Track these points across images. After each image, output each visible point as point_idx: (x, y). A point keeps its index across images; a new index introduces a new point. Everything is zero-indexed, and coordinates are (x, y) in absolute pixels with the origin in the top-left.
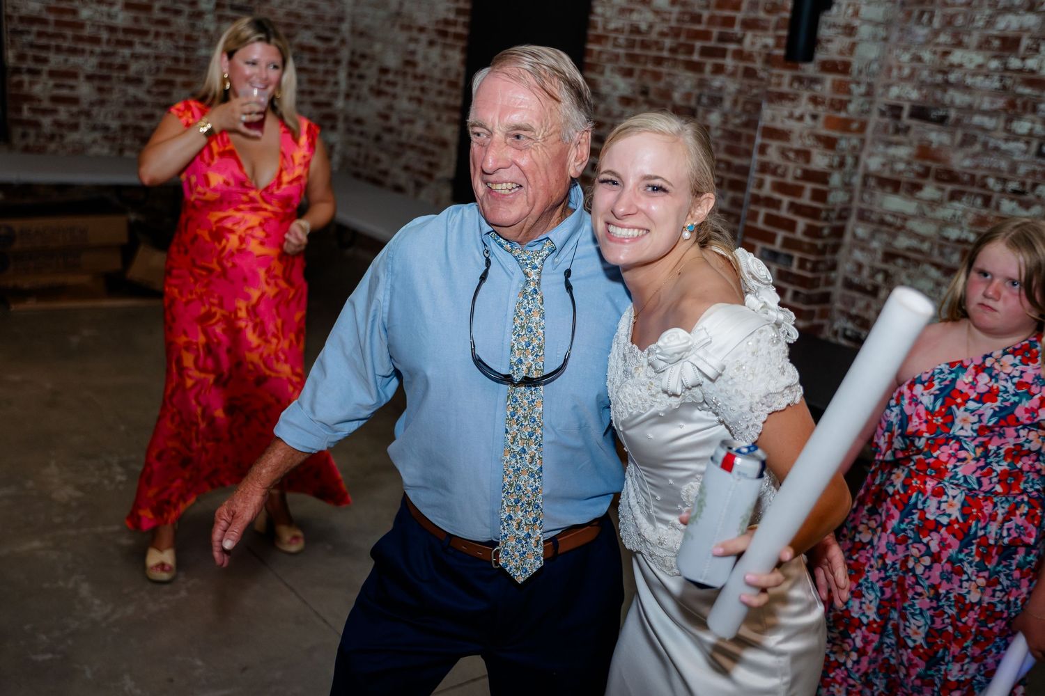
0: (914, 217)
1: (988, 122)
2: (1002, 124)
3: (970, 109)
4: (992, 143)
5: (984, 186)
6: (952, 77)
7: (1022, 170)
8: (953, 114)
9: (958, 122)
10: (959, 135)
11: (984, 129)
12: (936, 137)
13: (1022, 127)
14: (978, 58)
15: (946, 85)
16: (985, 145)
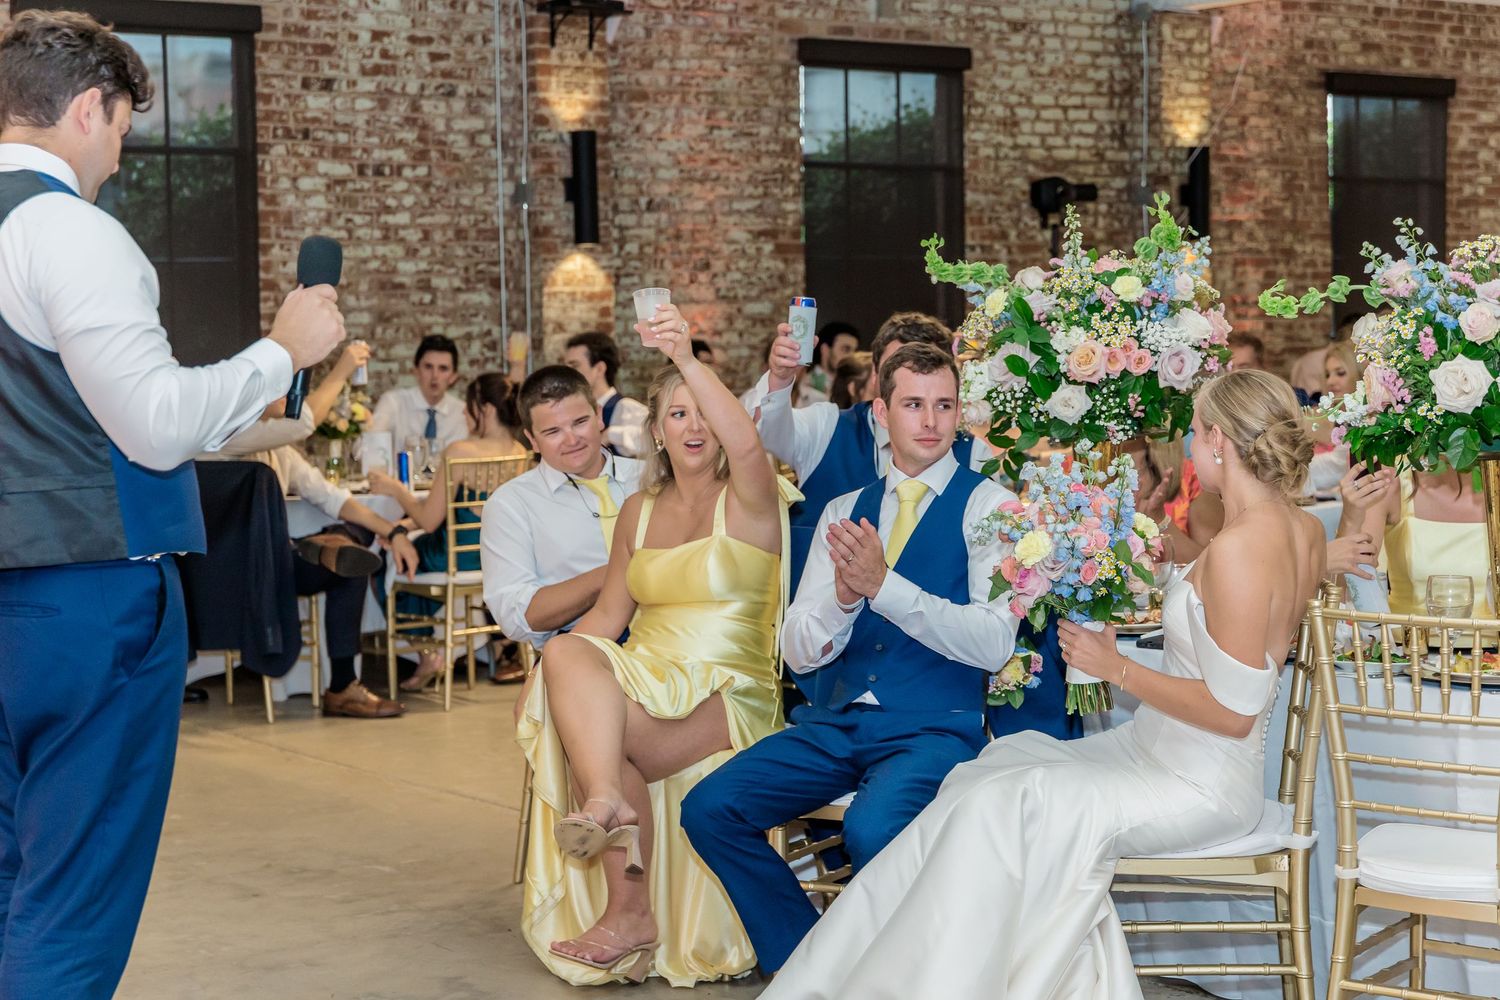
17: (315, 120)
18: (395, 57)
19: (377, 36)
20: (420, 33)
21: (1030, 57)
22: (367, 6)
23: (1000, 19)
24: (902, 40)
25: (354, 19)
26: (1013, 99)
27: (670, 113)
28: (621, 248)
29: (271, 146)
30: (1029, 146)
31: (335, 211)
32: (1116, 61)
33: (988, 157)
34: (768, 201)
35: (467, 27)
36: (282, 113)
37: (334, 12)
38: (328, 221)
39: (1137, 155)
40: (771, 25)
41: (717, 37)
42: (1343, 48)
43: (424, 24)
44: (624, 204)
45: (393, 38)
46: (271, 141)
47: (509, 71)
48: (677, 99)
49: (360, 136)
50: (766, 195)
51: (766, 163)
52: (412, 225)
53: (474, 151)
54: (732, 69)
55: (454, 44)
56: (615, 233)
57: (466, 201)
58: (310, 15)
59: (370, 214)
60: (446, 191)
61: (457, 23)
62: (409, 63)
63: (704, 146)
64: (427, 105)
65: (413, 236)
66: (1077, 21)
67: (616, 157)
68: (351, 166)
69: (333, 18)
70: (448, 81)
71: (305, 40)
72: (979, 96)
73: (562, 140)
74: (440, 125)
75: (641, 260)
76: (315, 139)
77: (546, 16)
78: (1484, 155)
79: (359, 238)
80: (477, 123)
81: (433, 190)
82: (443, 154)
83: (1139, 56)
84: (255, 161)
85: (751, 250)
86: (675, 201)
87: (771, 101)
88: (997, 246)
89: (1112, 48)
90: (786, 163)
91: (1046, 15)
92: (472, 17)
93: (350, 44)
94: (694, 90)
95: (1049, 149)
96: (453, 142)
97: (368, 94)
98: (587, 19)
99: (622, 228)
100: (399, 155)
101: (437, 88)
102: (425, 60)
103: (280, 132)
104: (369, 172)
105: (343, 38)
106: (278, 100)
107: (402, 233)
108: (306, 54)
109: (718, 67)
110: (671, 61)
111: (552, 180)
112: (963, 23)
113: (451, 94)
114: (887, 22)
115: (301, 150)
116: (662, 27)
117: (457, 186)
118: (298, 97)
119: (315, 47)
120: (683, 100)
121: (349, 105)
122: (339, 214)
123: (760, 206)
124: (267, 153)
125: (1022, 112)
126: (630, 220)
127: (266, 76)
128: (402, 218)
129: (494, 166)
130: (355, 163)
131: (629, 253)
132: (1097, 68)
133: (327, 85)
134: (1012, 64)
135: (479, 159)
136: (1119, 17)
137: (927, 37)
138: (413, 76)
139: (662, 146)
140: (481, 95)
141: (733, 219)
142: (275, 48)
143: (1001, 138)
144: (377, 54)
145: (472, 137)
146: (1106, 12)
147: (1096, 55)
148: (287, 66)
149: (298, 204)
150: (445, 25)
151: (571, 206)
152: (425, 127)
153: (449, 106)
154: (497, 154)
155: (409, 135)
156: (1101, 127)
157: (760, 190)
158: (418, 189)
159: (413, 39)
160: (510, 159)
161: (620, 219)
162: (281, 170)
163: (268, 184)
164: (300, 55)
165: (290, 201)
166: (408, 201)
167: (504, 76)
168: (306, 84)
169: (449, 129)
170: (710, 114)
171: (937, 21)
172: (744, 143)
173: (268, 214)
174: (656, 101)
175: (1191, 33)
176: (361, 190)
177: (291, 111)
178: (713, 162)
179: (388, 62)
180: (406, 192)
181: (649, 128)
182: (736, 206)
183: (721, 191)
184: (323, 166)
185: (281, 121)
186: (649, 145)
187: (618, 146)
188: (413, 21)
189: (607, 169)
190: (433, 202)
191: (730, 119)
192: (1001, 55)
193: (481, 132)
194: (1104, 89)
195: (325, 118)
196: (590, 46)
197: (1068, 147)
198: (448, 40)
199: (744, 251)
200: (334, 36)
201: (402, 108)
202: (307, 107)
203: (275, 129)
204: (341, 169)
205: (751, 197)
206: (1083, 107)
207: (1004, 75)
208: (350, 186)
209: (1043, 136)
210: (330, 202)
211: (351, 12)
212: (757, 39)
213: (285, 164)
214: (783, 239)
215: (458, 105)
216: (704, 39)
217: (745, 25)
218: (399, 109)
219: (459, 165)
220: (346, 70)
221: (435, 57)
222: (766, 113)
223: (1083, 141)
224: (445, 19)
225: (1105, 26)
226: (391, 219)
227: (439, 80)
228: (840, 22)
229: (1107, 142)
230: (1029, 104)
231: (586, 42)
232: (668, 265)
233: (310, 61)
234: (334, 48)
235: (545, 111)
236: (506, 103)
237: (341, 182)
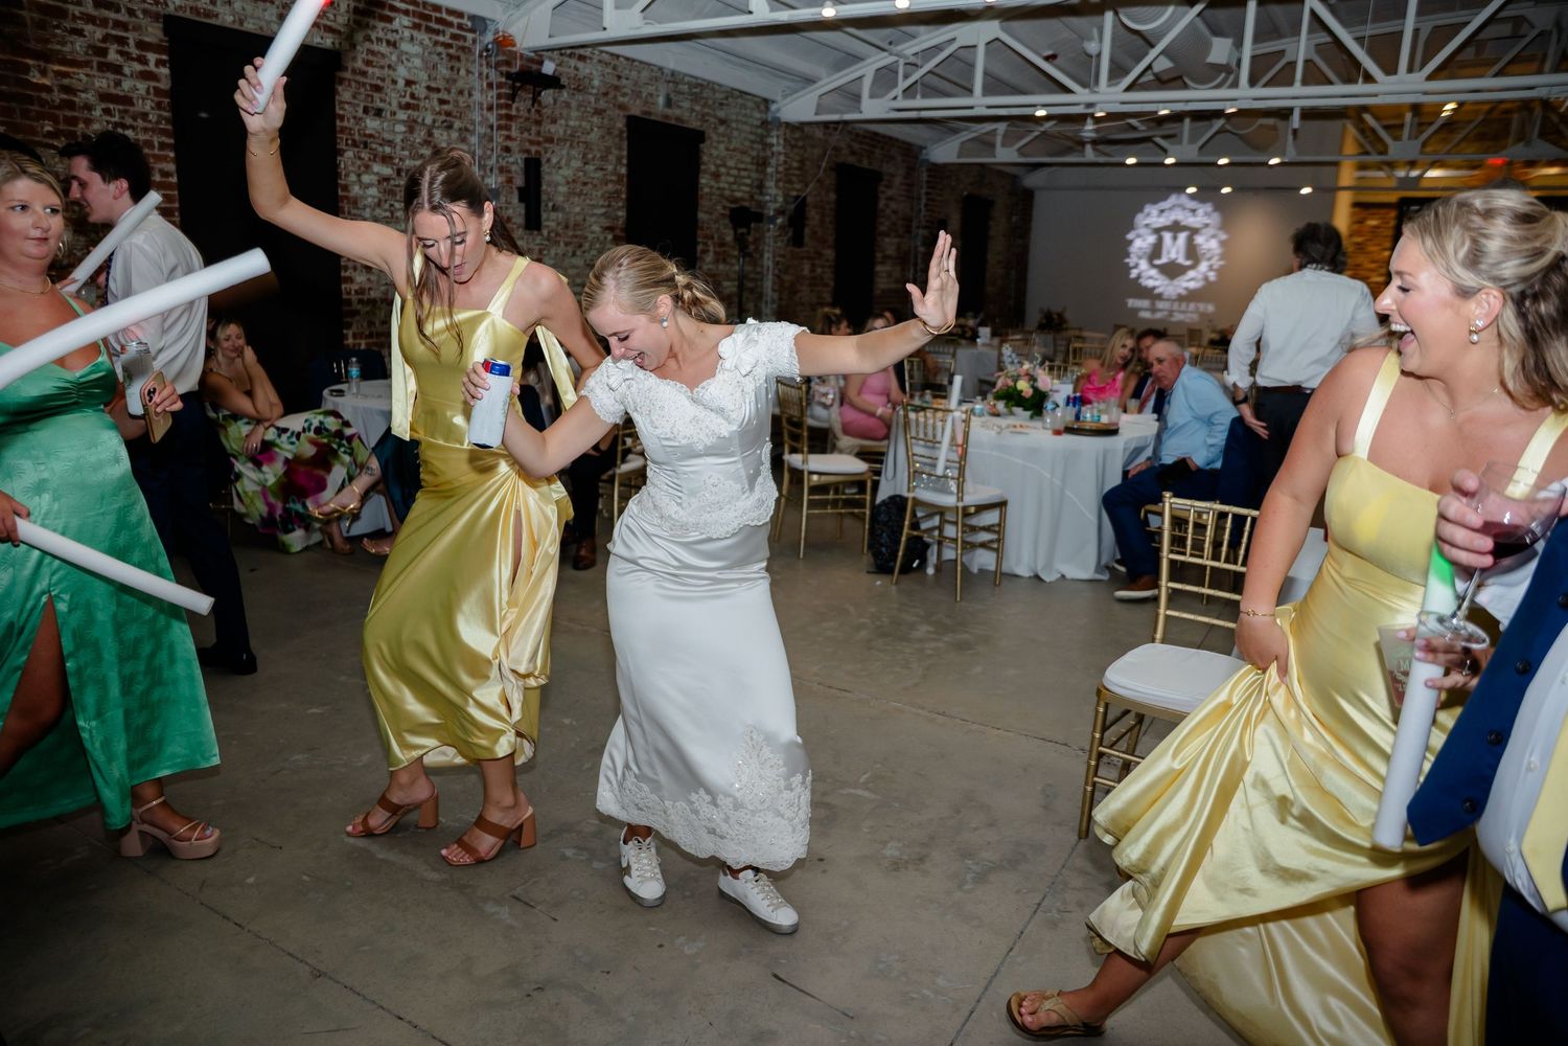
17: (371, 136)
18: (418, 99)
19: (409, 83)
20: (433, 85)
21: (725, 139)
22: (402, 62)
23: (715, 117)
24: (673, 122)
25: (394, 70)
26: (718, 162)
27: (564, 152)
29: (344, 151)
30: (724, 189)
31: (383, 198)
32: (760, 147)
33: (707, 193)
34: (610, 209)
35: (460, 84)
36: (351, 129)
37: (382, 62)
38: (379, 204)
39: (768, 198)
40: (614, 105)
41: (589, 109)
42: (844, 152)
43: (435, 79)
45: (418, 86)
46: (344, 147)
47: (482, 116)
48: (568, 144)
49: (398, 150)
50: (609, 206)
51: (610, 187)
54: (596, 129)
55: (453, 95)
58: (368, 63)
61: (455, 81)
62: (427, 104)
63: (581, 174)
64: (436, 133)
66: (746, 123)
68: (392, 168)
69: (382, 67)
70: (448, 119)
71: (365, 80)
72: (705, 158)
73: (517, 163)
76: (371, 149)
77: (510, 82)
78: (888, 211)
79: (397, 218)
83: (772, 145)
84: (335, 160)
85: (602, 238)
86: (566, 206)
87: (613, 150)
88: (710, 243)
89: (758, 139)
90: (619, 187)
91: (734, 117)
92: (463, 78)
93: (391, 87)
94: (577, 140)
95: (733, 191)
97: (402, 122)
98: (531, 87)
101: (443, 122)
102: (436, 103)
103: (350, 142)
105: (388, 81)
106: (348, 119)
108: (366, 90)
109: (588, 127)
110: (566, 120)
111: (511, 188)
112: (700, 117)
113: (450, 127)
114: (669, 112)
115: (363, 155)
116: (562, 99)
118: (360, 119)
119: (371, 85)
120: (571, 145)
121: (392, 128)
122: (386, 201)
123: (606, 213)
124: (342, 155)
125: (723, 170)
127: (341, 102)
130: (395, 167)
132: (752, 149)
133: (379, 113)
134: (719, 142)
136: (763, 123)
137: (682, 121)
138: (429, 112)
139: (561, 172)
140: (467, 130)
141: (593, 219)
142: (347, 83)
143: (713, 183)
144: (408, 95)
146: (757, 119)
147: (753, 142)
148: (354, 97)
149: (361, 192)
150: (448, 81)
151: (523, 205)
153: (449, 135)
156: (753, 182)
157: (607, 203)
159: (429, 88)
162: (351, 168)
163: (343, 177)
164: (362, 90)
165: (356, 190)
167: (480, 119)
168: (366, 111)
170: (585, 155)
171: (688, 114)
172: (599, 174)
173: (342, 198)
174: (558, 144)
175: (797, 135)
177: (357, 128)
178: (585, 184)
179: (415, 102)
181: (554, 160)
182: (595, 211)
183: (588, 202)
184: (376, 168)
185: (351, 134)
186: (554, 171)
188: (429, 76)
191: (593, 159)
192: (715, 137)
194: (755, 161)
195: (377, 135)
196: (533, 105)
197: (739, 191)
198: (449, 91)
199: (598, 238)
200: (383, 80)
201: (422, 133)
202: (366, 127)
203: (347, 140)
204: (387, 171)
205: (602, 206)
206: (745, 170)
207: (716, 148)
208: (392, 182)
209: (730, 184)
210: (380, 192)
211: (393, 64)
212: (608, 112)
213: (353, 164)
214: (618, 232)
215: (455, 135)
216: (583, 109)
217: (602, 104)
218: (419, 136)
220: (390, 104)
221: (442, 102)
222: (611, 157)
223: (744, 188)
224: (447, 77)
225: (757, 127)
227: (443, 118)
228: (645, 109)
229: (755, 190)
230: (724, 165)
231: (530, 102)
232: (562, 244)
233: (368, 95)
234: (383, 88)
235: (509, 143)
236: (482, 137)
237: (387, 179)
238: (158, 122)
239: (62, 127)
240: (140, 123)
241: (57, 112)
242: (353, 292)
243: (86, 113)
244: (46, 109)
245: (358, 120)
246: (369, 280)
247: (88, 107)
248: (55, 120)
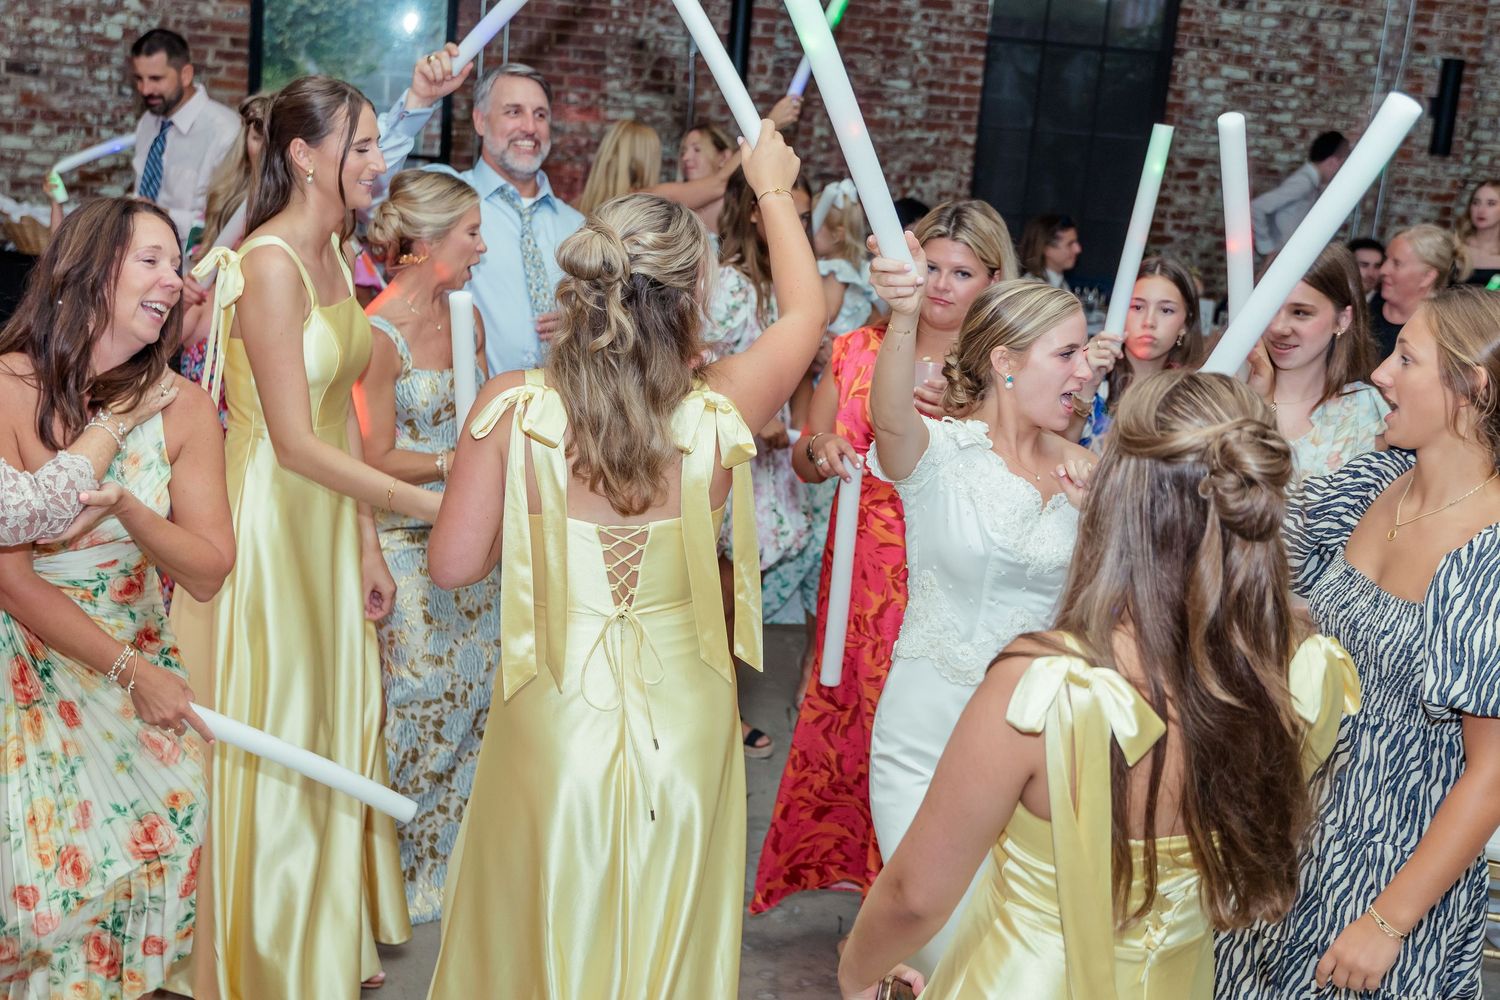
0: (31, 151)
1: (76, 73)
2: (86, 74)
3: (58, 63)
4: (82, 88)
5: (84, 120)
6: (38, 38)
7: (110, 106)
8: (44, 68)
9: (50, 74)
10: (53, 84)
11: (75, 79)
12: (34, 86)
13: (103, 74)
14: (54, 25)
15: (33, 45)
16: (77, 90)
17: (1226, 33)
28: (1474, 158)
29: (1186, 51)
36: (1199, 25)
44: (1484, 122)
46: (1187, 47)
47: (1400, 3)
49: (1262, 50)
52: (1293, 124)
53: (1357, 67)
56: (1469, 146)
57: (1343, 108)
59: (1259, 112)
60: (1327, 98)
64: (1323, 27)
65: (1292, 133)
67: (1484, 82)
68: (1250, 72)
70: (1345, 8)
73: (1434, 66)
74: (1332, 44)
75: (1490, 170)
76: (1225, 49)
80: (1364, 45)
81: (1316, 97)
82: (1330, 68)
84: (1171, 62)
96: (1341, 59)
97: (1275, 15)
99: (1478, 142)
100: (1292, 66)
101: (1335, 13)
103: (1195, 41)
104: (1264, 78)
106: (1198, 15)
107: (1284, 130)
111: (1419, 97)
113: (1346, 18)
115: (1211, 56)
117: (1338, 94)
118: (1215, 13)
121: (1257, 22)
124: (1181, 56)
126: (1486, 135)
128: (1286, 117)
129: (1372, 81)
130: (1253, 70)
131: (1479, 164)
135: (1361, 75)
140: (1372, 21)
145: (1358, 55)
149: (1200, 100)
151: (1432, 119)
152: (1319, 44)
153: (1342, 29)
154: (1378, 71)
155: (1304, 50)
158: (1303, 95)
160: (1388, 77)
161: (1477, 134)
162: (1193, 71)
163: (1178, 81)
165: (1194, 96)
166: (1294, 104)
169: (1339, 48)
173: (1175, 105)
176: (1255, 92)
177: (1207, 24)
180: (1293, 97)
184: (1227, 70)
185: (1198, 32)
187: (1486, 73)
189: (1470, 93)
190: (1314, 107)
193: (1367, 52)
195: (1235, 31)
201: (1302, 27)
202: (1220, 22)
203: (1191, 38)
204: (1241, 74)
208: (1246, 88)
210: (1227, 99)
213: (1195, 66)
215: (1351, 29)
218: (1300, 28)
219: (1341, 78)
226: (1276, 118)
235: (1424, 39)
236: (1392, 30)
237: (1239, 84)
238: (973, 25)
239: (883, 34)
240: (956, 27)
241: (878, 20)
242: (1168, 216)
243: (906, 20)
244: (871, 18)
245: (1211, 14)
246: (1193, 203)
247: (909, 13)
248: (876, 26)
